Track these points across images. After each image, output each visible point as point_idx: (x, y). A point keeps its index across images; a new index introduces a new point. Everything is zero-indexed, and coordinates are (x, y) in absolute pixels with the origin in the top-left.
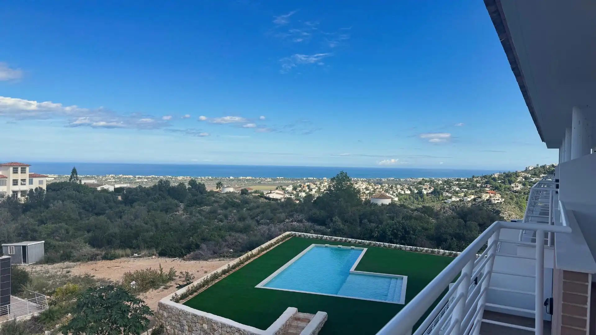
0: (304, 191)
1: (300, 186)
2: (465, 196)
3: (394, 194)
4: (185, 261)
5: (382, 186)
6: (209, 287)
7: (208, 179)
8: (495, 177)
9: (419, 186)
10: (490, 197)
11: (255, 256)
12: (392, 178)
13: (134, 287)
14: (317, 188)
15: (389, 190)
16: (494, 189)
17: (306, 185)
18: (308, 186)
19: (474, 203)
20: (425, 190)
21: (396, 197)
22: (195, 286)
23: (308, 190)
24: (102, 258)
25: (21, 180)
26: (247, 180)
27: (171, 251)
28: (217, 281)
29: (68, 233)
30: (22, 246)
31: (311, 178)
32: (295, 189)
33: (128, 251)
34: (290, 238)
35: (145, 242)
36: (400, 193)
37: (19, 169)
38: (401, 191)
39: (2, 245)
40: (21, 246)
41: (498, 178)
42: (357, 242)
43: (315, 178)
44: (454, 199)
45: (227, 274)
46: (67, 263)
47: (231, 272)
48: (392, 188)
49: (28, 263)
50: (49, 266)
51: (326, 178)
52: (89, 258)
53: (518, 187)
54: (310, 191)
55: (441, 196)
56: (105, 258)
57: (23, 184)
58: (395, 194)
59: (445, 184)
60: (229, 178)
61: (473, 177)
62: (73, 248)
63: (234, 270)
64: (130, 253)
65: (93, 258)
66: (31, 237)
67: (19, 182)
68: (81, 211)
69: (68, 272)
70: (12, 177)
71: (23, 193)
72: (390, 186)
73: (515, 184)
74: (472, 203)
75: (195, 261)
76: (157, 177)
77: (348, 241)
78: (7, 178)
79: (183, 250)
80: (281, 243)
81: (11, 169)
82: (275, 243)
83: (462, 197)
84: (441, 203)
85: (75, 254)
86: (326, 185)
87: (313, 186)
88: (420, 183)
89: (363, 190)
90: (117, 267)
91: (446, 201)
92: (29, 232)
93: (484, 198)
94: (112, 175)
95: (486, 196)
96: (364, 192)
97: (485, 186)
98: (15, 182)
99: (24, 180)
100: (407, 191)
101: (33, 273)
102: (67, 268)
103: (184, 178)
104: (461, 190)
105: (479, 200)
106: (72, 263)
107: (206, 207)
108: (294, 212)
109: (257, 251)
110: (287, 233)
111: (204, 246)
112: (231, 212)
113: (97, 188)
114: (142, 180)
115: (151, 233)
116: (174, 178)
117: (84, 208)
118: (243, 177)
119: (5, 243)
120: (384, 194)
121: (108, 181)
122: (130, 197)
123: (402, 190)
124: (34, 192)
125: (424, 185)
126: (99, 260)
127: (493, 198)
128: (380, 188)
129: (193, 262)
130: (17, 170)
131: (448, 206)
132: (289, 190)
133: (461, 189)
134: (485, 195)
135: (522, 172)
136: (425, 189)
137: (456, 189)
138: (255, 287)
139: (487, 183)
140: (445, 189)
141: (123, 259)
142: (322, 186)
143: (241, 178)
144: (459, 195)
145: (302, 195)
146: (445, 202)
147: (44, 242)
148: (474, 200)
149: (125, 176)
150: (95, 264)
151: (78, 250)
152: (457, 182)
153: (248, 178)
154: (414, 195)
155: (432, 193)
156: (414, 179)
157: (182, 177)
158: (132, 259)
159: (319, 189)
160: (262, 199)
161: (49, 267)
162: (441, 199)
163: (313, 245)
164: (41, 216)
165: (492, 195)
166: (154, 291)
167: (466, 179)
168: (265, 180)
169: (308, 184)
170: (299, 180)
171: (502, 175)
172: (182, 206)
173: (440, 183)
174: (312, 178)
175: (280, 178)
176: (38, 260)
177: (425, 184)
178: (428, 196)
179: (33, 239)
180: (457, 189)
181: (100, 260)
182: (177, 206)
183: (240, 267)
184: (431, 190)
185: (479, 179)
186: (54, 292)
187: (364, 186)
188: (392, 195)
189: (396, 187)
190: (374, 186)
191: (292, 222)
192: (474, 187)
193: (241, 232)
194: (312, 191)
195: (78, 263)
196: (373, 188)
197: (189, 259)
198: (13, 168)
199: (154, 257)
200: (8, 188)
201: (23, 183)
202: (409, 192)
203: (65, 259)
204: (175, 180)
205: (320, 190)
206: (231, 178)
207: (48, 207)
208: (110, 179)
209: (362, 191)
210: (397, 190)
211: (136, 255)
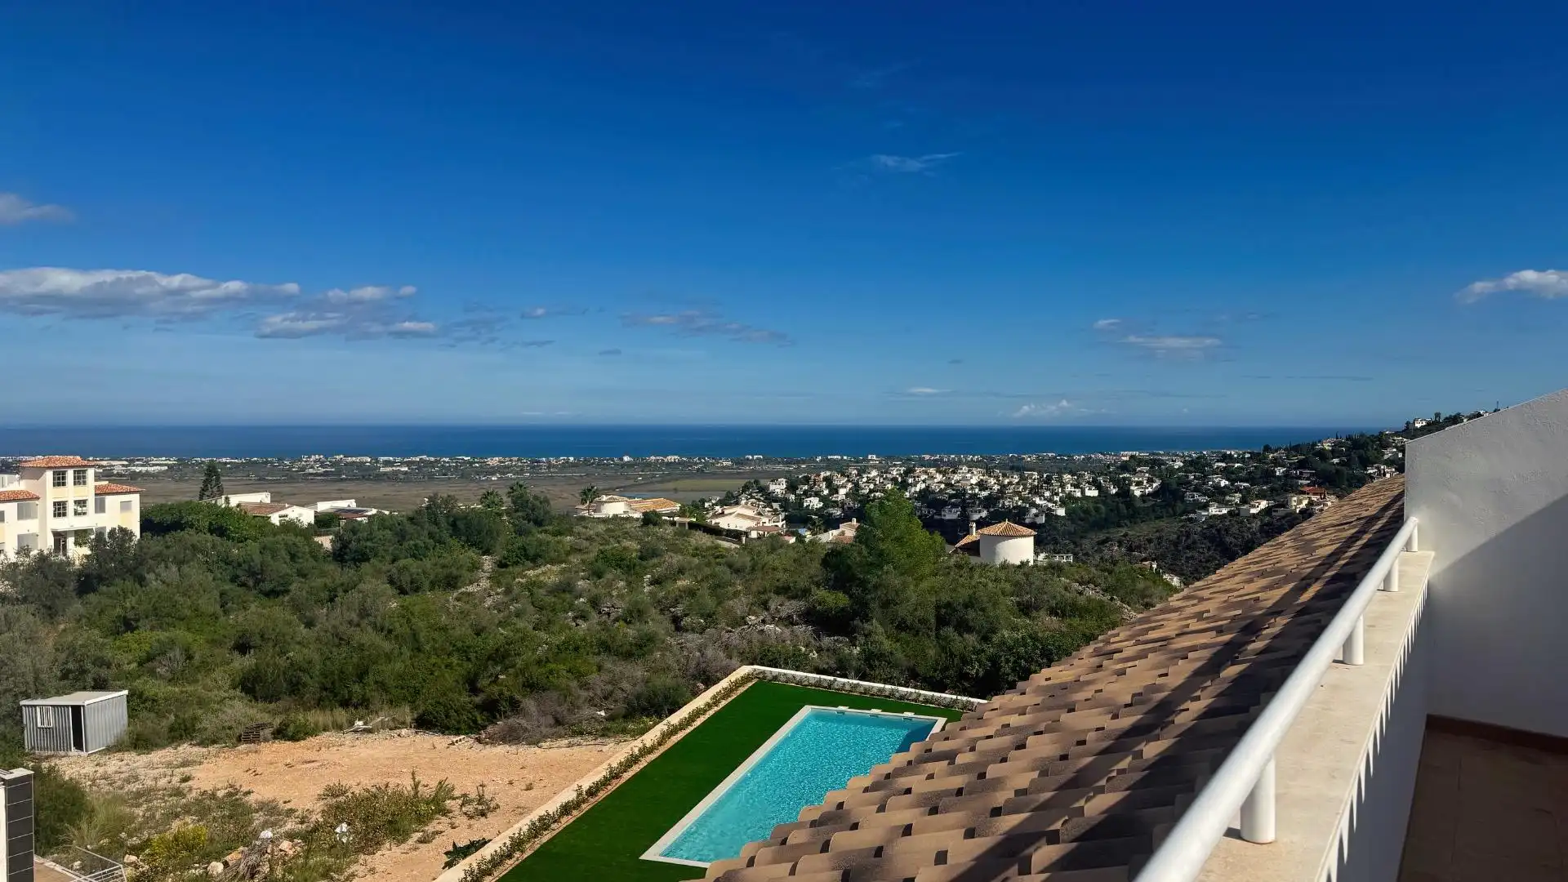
0: (817, 494)
1: (807, 480)
2: (1244, 501)
3: (1056, 498)
4: (481, 746)
5: (1023, 479)
6: (525, 856)
7: (567, 462)
8: (1324, 449)
9: (1121, 476)
10: (1311, 503)
11: (651, 750)
12: (1050, 455)
13: (344, 840)
14: (850, 485)
15: (1042, 486)
16: (1321, 481)
17: (822, 477)
18: (826, 479)
19: (1267, 519)
20: (1136, 485)
21: (1060, 506)
22: (489, 858)
23: (826, 492)
24: (273, 734)
25: (75, 502)
26: (669, 464)
27: (447, 716)
28: (546, 837)
29: (190, 657)
30: (72, 707)
31: (835, 457)
32: (792, 487)
33: (341, 715)
34: (750, 684)
35: (382, 686)
36: (1070, 496)
37: (70, 474)
38: (1073, 490)
39: (23, 703)
40: (67, 706)
41: (1332, 451)
42: (921, 699)
43: (845, 458)
44: (1214, 510)
45: (575, 812)
46: (186, 749)
47: (585, 807)
48: (1048, 481)
49: (87, 751)
50: (138, 758)
51: (874, 457)
52: (240, 736)
53: (1384, 475)
54: (831, 494)
55: (1179, 504)
56: (280, 734)
57: (80, 514)
58: (1058, 499)
59: (1191, 469)
60: (622, 459)
61: (1267, 449)
62: (201, 703)
63: (593, 801)
64: (344, 720)
65: (250, 735)
66: (95, 680)
67: (71, 507)
68: (227, 587)
69: (186, 779)
70: (52, 494)
71: (81, 536)
72: (1045, 475)
73: (1378, 468)
74: (1261, 520)
75: (507, 747)
76: (432, 459)
77: (897, 695)
78: (38, 498)
79: (477, 714)
80: (723, 703)
81: (49, 475)
82: (709, 706)
83: (1236, 504)
84: (1181, 521)
85: (208, 723)
86: (874, 477)
87: (839, 480)
88: (1125, 467)
89: (972, 489)
90: (309, 762)
91: (1191, 515)
92: (89, 666)
93: (1294, 508)
94: (317, 457)
95: (1300, 502)
96: (976, 495)
97: (1296, 473)
98: (60, 509)
99: (81, 503)
100: (1090, 489)
101: (98, 781)
102: (185, 764)
103: (503, 462)
104: (1232, 485)
105: (1281, 512)
106: (196, 749)
107: (549, 566)
108: (772, 594)
109: (659, 734)
110: (745, 670)
111: (529, 704)
112: (609, 585)
113: (270, 517)
114: (394, 468)
115: (398, 666)
116: (477, 463)
117: (234, 579)
118: (658, 458)
119: (28, 697)
120: (1028, 497)
121: (307, 471)
122: (353, 545)
123: (1076, 486)
124: (107, 540)
125: (1134, 472)
126: (266, 740)
127: (1317, 508)
128: (1018, 483)
129: (501, 749)
130: (64, 478)
131: (1199, 529)
132: (779, 490)
133: (1232, 481)
134: (1295, 499)
135: (1397, 434)
136: (1139, 484)
137: (1219, 483)
138: (643, 857)
139: (1302, 465)
140: (1189, 483)
141: (325, 737)
142: (865, 480)
143: (653, 458)
144: (1228, 498)
145: (811, 504)
146: (1190, 520)
147: (126, 692)
148: (1267, 511)
149: (349, 459)
150: (256, 752)
151: (214, 711)
152: (1224, 465)
153: (671, 458)
154: (1109, 501)
155: (1154, 494)
156: (1110, 455)
157: (497, 459)
158: (350, 736)
159: (857, 486)
160: (699, 534)
161: (137, 761)
162: (1179, 511)
163: (807, 710)
164: (123, 608)
165: (1314, 498)
166: (394, 848)
167: (1247, 456)
168: (713, 464)
169: (828, 473)
170: (804, 464)
171: (1340, 444)
172: (488, 562)
173: (1176, 467)
174: (839, 457)
175: (755, 457)
176: (111, 741)
177: (1139, 469)
178: (1144, 502)
179: (100, 685)
180: (1224, 483)
181: (268, 741)
182: (475, 567)
183: (609, 787)
184: (1155, 485)
185: (1282, 454)
186: (147, 843)
187: (974, 477)
188: (1050, 500)
189: (1060, 480)
190: (1001, 478)
191: (764, 622)
192: (1269, 475)
193: (628, 656)
194: (837, 493)
195: (213, 749)
196: (999, 482)
197: (493, 740)
198: (54, 472)
199: (404, 732)
200: (43, 525)
201: (79, 509)
202: (1094, 493)
203: (181, 736)
204: (481, 466)
205: (858, 491)
206: (626, 459)
207: (141, 580)
208: (312, 467)
209: (970, 492)
210: (1063, 486)
211: (359, 724)
